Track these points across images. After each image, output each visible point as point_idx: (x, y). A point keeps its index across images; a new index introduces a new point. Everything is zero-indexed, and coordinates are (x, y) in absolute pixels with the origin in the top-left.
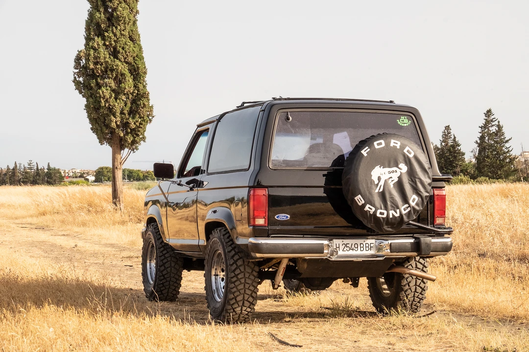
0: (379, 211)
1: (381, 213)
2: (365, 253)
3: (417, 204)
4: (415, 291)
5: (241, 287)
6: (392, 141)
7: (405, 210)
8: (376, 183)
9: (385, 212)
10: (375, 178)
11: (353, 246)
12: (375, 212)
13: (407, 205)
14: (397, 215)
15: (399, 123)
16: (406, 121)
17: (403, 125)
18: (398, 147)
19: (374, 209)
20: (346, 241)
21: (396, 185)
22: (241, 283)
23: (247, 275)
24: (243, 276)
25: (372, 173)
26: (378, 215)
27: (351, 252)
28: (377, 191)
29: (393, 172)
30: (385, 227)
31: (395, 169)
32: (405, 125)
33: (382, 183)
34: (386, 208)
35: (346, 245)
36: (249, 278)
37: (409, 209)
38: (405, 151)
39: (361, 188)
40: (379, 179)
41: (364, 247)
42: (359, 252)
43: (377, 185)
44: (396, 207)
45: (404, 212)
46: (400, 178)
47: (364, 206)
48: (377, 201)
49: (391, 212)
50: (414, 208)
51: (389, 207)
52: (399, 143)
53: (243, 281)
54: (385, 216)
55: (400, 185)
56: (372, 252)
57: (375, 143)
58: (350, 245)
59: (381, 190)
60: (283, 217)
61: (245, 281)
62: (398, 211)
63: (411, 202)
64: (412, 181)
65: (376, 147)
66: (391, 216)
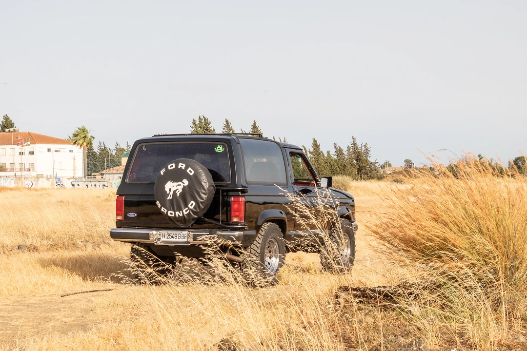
0: (169, 212)
1: (171, 214)
2: (181, 240)
3: (194, 207)
6: (180, 164)
7: (186, 211)
8: (168, 193)
9: (173, 212)
10: (167, 189)
11: (174, 236)
12: (167, 213)
13: (187, 208)
14: (181, 215)
15: (216, 150)
16: (221, 148)
17: (218, 151)
18: (183, 168)
19: (166, 211)
20: (170, 232)
25: (165, 186)
26: (169, 215)
27: (172, 240)
28: (168, 198)
29: (179, 185)
31: (180, 183)
32: (220, 151)
33: (172, 193)
34: (174, 210)
35: (169, 235)
37: (189, 211)
38: (188, 171)
39: (159, 196)
40: (170, 190)
41: (181, 236)
42: (177, 240)
43: (169, 194)
44: (180, 209)
45: (185, 213)
47: (161, 208)
48: (168, 204)
49: (177, 213)
50: (191, 210)
51: (176, 209)
52: (184, 165)
54: (173, 215)
55: (183, 194)
56: (185, 240)
57: (169, 166)
58: (172, 235)
59: (171, 198)
60: (132, 215)
62: (181, 212)
63: (189, 206)
64: (191, 192)
65: (170, 168)
66: (177, 216)
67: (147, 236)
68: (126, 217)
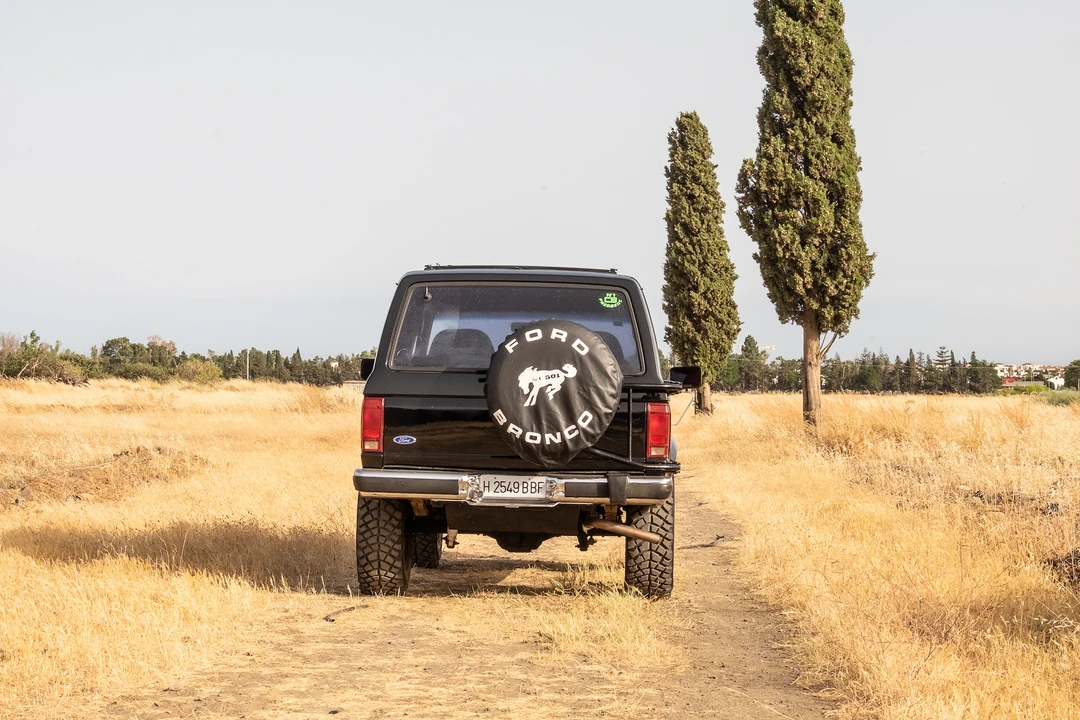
0: (528, 434)
1: (532, 438)
2: (529, 495)
3: (590, 425)
4: (651, 559)
5: (373, 540)
6: (555, 331)
7: (570, 433)
8: (526, 392)
9: (539, 436)
10: (523, 383)
11: (511, 486)
12: (523, 436)
13: (573, 427)
14: (558, 440)
15: (602, 303)
16: (614, 300)
17: (608, 306)
18: (563, 340)
19: (520, 431)
20: (500, 478)
21: (558, 397)
22: (373, 535)
23: (382, 524)
24: (376, 525)
25: (520, 378)
26: (528, 440)
27: (508, 495)
28: (527, 404)
29: (553, 376)
30: (543, 458)
31: (556, 372)
32: (612, 306)
33: (535, 392)
34: (540, 430)
35: (500, 484)
36: (384, 528)
37: (577, 432)
38: (575, 346)
39: (501, 400)
40: (531, 386)
41: (529, 488)
42: (520, 495)
43: (528, 395)
44: (555, 428)
45: (568, 437)
46: (565, 386)
47: (506, 425)
48: (526, 417)
49: (548, 437)
50: (584, 430)
51: (545, 428)
52: (565, 334)
53: (375, 532)
54: (538, 441)
55: (564, 395)
56: (541, 495)
57: (527, 334)
58: (506, 484)
59: (533, 403)
60: (404, 440)
61: (379, 532)
62: (558, 434)
63: (580, 421)
64: (584, 390)
65: (529, 339)
66: (548, 442)
67: (453, 487)
68: (387, 444)
